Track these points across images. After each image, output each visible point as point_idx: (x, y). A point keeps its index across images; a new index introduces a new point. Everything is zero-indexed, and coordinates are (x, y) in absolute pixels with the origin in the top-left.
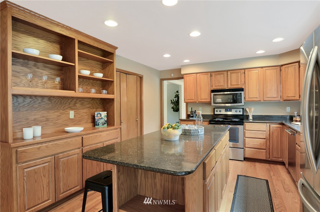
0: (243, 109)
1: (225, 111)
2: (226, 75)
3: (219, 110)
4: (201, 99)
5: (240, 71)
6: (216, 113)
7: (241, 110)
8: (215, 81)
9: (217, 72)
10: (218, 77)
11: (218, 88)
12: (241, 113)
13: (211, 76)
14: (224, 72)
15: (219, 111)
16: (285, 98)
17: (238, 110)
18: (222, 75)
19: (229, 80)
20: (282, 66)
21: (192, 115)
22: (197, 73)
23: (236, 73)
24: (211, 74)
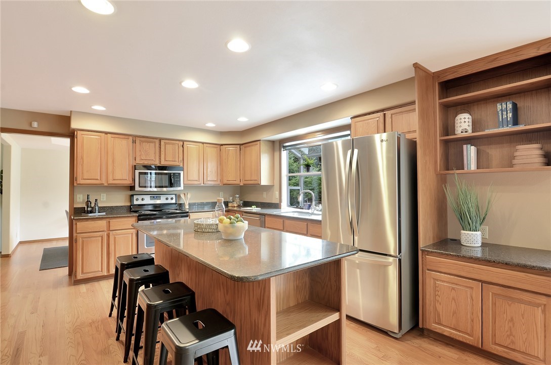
0: (176, 195)
1: (151, 199)
2: (157, 145)
3: (140, 197)
4: (114, 180)
5: (177, 142)
6: (136, 203)
7: (174, 196)
8: (140, 151)
9: (143, 137)
10: (146, 146)
11: (145, 163)
12: (174, 201)
13: (134, 142)
14: (156, 140)
15: (140, 199)
16: (225, 182)
17: (170, 197)
18: (152, 145)
19: (163, 153)
20: (222, 145)
21: (89, 209)
22: (106, 133)
23: (173, 144)
24: (135, 138)
